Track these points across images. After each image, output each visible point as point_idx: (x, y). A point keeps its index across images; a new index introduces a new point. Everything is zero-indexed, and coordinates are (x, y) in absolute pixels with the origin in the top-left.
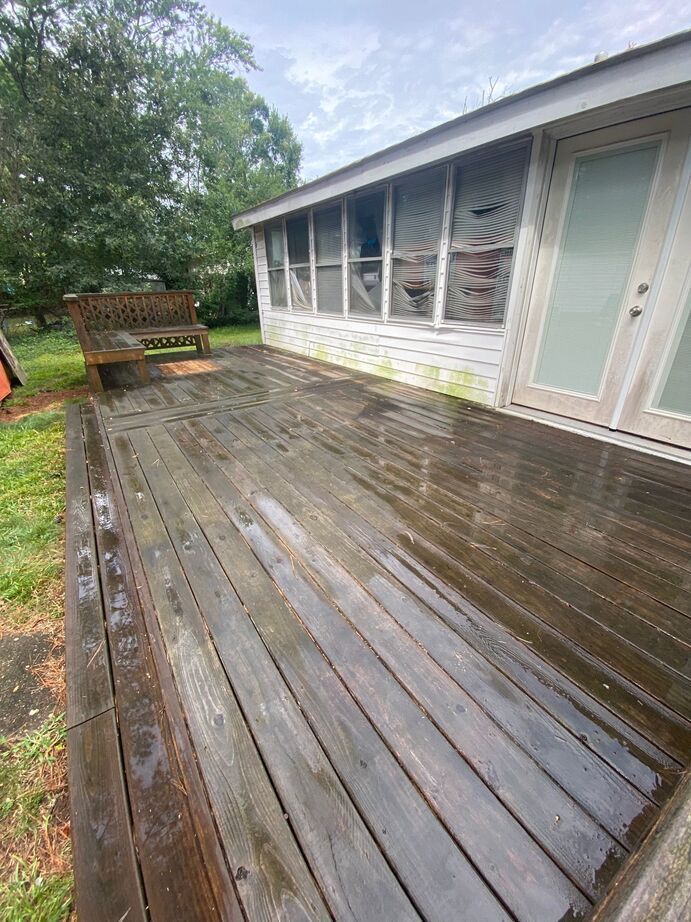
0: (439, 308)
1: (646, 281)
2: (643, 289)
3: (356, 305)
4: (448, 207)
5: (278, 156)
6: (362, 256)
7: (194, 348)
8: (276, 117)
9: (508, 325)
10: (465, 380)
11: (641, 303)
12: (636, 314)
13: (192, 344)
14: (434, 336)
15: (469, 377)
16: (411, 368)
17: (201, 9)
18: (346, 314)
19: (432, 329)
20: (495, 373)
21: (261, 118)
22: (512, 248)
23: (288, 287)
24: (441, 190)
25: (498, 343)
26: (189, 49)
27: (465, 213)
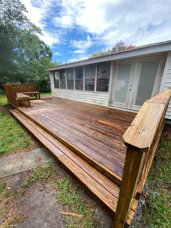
0: (95, 89)
1: (131, 85)
2: (131, 86)
3: (77, 88)
4: (96, 71)
5: (47, 54)
6: (78, 78)
7: (35, 97)
8: (46, 46)
9: (109, 92)
10: (101, 102)
11: (131, 88)
12: (130, 90)
13: (35, 96)
14: (95, 94)
15: (102, 102)
16: (90, 100)
17: (29, 20)
18: (75, 90)
19: (94, 93)
20: (107, 101)
21: (43, 45)
22: (109, 79)
23: (60, 84)
24: (95, 68)
25: (107, 95)
26: (25, 29)
27: (99, 72)
